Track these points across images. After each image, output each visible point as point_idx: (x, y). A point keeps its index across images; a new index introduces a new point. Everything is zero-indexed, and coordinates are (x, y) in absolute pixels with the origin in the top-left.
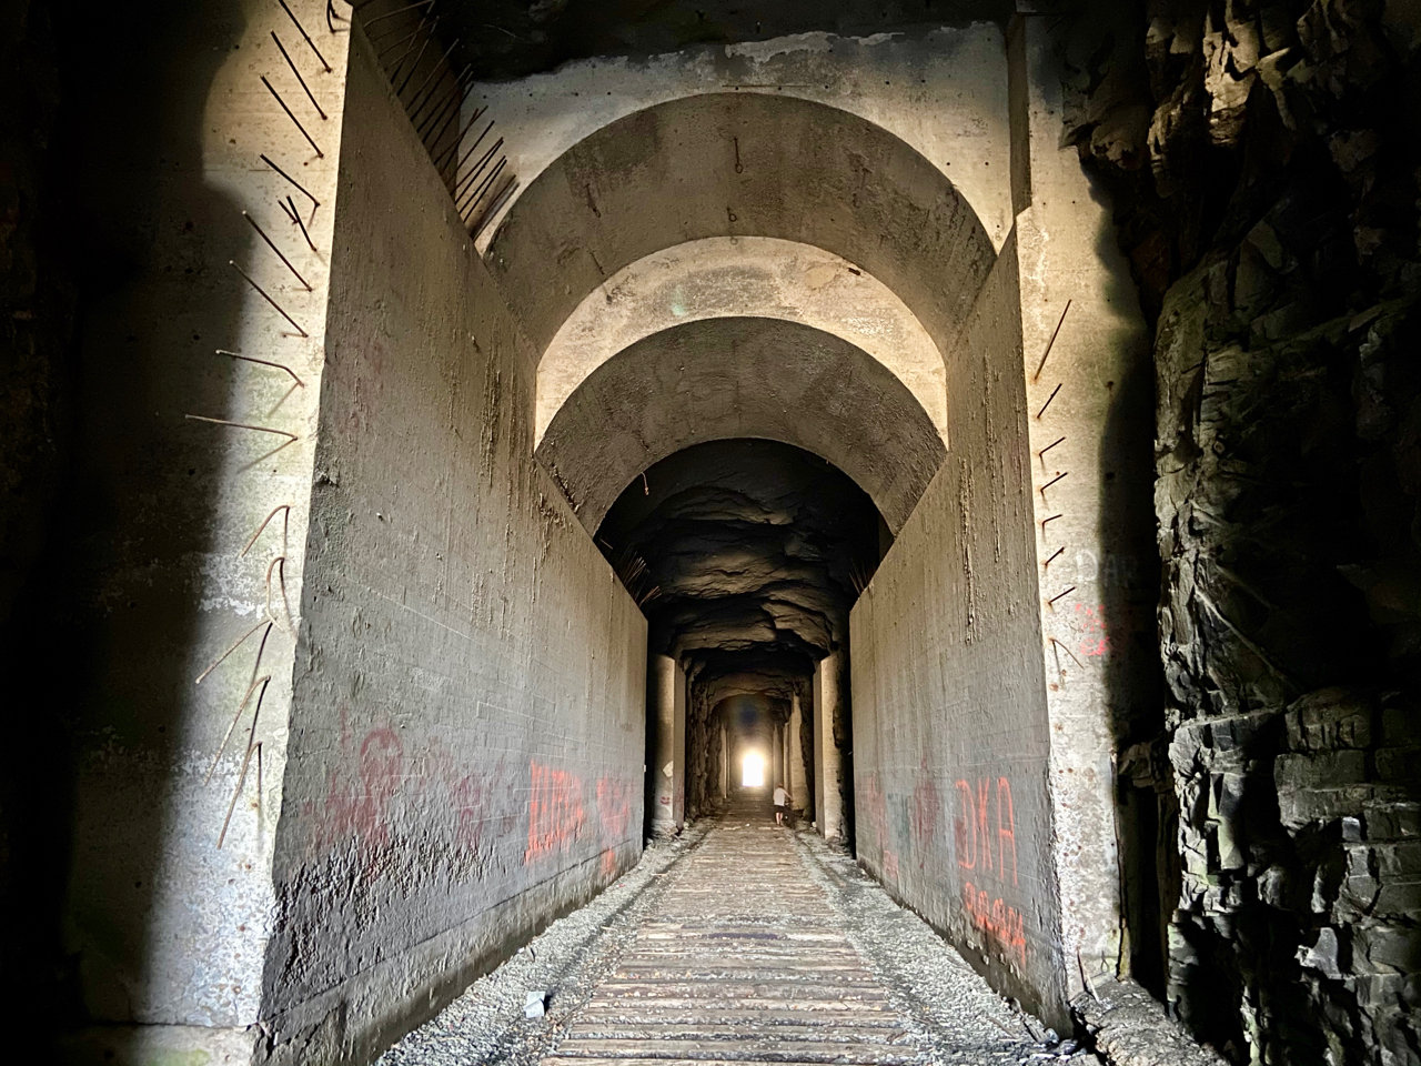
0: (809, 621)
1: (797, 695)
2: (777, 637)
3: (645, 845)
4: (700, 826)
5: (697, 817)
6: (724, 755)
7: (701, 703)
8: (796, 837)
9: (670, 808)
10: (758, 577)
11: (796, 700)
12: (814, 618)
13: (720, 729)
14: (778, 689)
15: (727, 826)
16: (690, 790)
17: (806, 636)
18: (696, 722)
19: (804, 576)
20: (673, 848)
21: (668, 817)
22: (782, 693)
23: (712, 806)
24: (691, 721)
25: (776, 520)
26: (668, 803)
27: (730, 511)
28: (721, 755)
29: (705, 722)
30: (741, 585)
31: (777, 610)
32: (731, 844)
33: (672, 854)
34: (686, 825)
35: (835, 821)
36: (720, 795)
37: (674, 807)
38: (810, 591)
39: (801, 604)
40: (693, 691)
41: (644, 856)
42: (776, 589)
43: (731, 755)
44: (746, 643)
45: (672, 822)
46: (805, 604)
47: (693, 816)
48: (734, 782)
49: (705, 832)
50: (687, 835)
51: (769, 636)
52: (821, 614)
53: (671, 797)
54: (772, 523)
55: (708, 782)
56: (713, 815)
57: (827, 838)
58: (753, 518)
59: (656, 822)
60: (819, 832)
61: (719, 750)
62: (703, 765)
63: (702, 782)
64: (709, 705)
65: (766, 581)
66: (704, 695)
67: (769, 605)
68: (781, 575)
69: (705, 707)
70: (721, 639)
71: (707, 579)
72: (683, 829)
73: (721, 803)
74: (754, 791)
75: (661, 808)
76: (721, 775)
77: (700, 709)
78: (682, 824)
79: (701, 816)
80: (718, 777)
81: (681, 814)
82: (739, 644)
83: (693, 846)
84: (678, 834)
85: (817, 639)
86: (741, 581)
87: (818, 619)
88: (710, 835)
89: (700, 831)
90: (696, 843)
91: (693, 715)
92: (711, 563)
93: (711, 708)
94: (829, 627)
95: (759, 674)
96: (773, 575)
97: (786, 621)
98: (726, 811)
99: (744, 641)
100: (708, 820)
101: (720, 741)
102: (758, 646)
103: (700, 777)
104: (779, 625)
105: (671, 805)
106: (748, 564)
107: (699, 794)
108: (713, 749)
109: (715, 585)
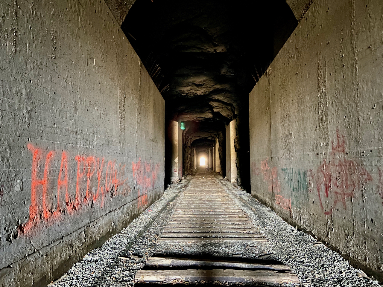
0: (226, 108)
1: (218, 138)
2: (213, 116)
3: (166, 188)
4: (188, 178)
5: (187, 175)
6: (195, 157)
7: (188, 141)
8: (221, 182)
9: (177, 173)
10: (208, 87)
11: (217, 140)
12: (228, 107)
13: (194, 150)
14: (211, 137)
15: (197, 178)
16: (185, 167)
17: (224, 114)
18: (187, 146)
19: (227, 86)
20: (178, 188)
21: (176, 176)
22: (213, 138)
23: (192, 171)
24: (185, 146)
25: (219, 50)
26: (176, 171)
27: (199, 46)
28: (194, 157)
29: (190, 147)
30: (202, 91)
31: (214, 104)
32: (199, 186)
33: (176, 191)
34: (183, 178)
35: (235, 177)
36: (194, 168)
37: (178, 173)
38: (228, 95)
39: (224, 101)
40: (185, 136)
41: (165, 192)
42: (215, 94)
43: (197, 157)
44: (203, 119)
45: (178, 178)
46: (225, 101)
47: (186, 175)
48: (197, 165)
49: (190, 180)
50: (183, 182)
51: (211, 116)
52: (230, 105)
53: (177, 169)
54: (217, 51)
55: (190, 164)
56: (192, 174)
57: (232, 182)
58: (209, 50)
59: (172, 178)
60: (229, 180)
61: (194, 156)
62: (189, 159)
63: (189, 164)
64: (190, 142)
65: (212, 89)
66: (189, 138)
67: (212, 102)
68: (218, 86)
69: (189, 142)
70: (194, 117)
71: (189, 88)
72: (182, 179)
73: (194, 170)
74: (203, 167)
75: (174, 173)
76: (194, 162)
77: (188, 143)
78: (182, 178)
79: (188, 174)
80: (193, 163)
81: (181, 174)
82: (200, 119)
83: (185, 186)
84: (180, 182)
85: (228, 115)
86: (201, 89)
87: (229, 107)
88: (191, 181)
89: (188, 180)
90: (186, 185)
91: (185, 144)
92: (191, 80)
93: (191, 143)
94: (234, 110)
95: (206, 132)
96: (214, 86)
97: (217, 109)
98: (196, 173)
99: (202, 118)
100: (190, 176)
101: (194, 153)
102: (207, 120)
103: (188, 163)
104: (215, 110)
105: (177, 172)
106: (204, 81)
107: (188, 168)
108: (192, 155)
109: (192, 91)
